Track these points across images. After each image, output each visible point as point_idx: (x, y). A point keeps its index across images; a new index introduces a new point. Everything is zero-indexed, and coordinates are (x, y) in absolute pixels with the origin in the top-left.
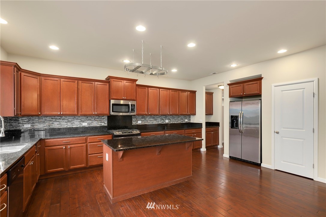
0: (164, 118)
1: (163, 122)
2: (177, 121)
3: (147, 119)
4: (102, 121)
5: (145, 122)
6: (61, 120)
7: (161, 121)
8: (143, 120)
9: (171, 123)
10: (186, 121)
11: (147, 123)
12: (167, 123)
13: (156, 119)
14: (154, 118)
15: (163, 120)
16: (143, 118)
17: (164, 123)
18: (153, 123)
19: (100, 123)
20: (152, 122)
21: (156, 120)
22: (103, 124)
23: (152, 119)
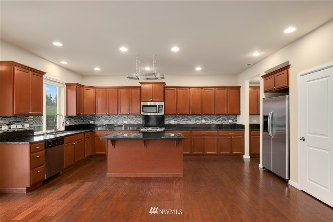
0: (200, 118)
1: (198, 122)
2: (217, 122)
3: (180, 119)
4: (139, 120)
5: (178, 122)
6: (110, 119)
7: (197, 121)
8: (176, 119)
9: (209, 123)
10: (229, 122)
11: (180, 123)
12: (203, 123)
13: (190, 118)
14: (187, 118)
15: (199, 120)
16: (175, 118)
17: (200, 123)
18: (187, 123)
19: (137, 122)
20: (186, 121)
21: (190, 120)
22: (139, 122)
23: (185, 119)
